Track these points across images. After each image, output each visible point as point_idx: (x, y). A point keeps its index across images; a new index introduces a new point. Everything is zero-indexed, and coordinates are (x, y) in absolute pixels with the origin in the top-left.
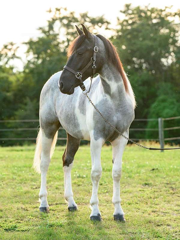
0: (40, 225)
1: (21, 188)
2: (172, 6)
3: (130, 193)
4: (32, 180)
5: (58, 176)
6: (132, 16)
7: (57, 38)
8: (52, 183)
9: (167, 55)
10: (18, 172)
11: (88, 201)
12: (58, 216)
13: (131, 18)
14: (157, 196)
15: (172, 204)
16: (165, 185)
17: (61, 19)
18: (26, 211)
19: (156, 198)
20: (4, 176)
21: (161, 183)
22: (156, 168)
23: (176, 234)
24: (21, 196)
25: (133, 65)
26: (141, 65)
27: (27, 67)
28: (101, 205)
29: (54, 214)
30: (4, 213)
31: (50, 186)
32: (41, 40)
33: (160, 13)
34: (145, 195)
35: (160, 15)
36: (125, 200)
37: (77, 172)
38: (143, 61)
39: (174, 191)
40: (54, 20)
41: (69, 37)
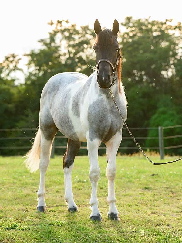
0: (40, 224)
1: (22, 191)
2: (173, 19)
3: (130, 196)
4: (33, 184)
5: (58, 181)
6: (133, 29)
7: (59, 51)
8: (52, 187)
9: (167, 67)
10: (19, 177)
11: (88, 203)
12: (58, 217)
13: (132, 31)
14: (157, 199)
15: (172, 206)
16: (165, 189)
17: (63, 32)
18: (27, 212)
19: (156, 200)
20: (5, 181)
21: (161, 187)
22: (156, 174)
23: (175, 233)
24: (22, 198)
25: (133, 78)
26: (141, 77)
27: (28, 79)
28: (101, 207)
29: (54, 215)
30: (5, 213)
31: (51, 190)
32: (42, 52)
33: (160, 26)
34: (145, 198)
35: (160, 28)
36: (125, 203)
37: (77, 177)
38: (143, 73)
39: (174, 194)
40: (56, 33)
41: (71, 49)
